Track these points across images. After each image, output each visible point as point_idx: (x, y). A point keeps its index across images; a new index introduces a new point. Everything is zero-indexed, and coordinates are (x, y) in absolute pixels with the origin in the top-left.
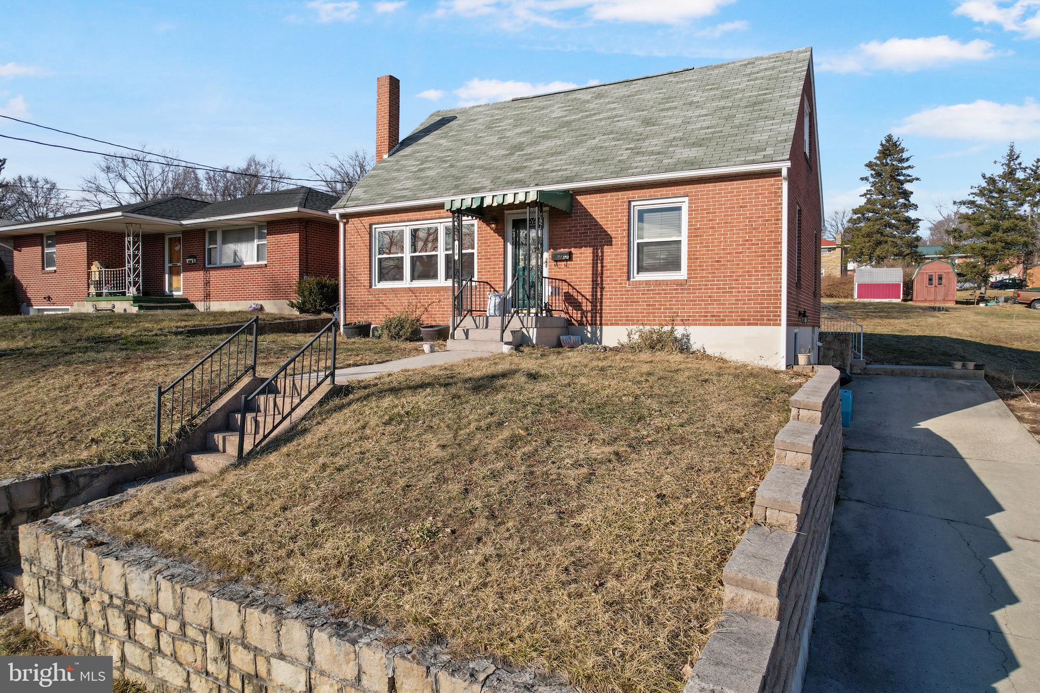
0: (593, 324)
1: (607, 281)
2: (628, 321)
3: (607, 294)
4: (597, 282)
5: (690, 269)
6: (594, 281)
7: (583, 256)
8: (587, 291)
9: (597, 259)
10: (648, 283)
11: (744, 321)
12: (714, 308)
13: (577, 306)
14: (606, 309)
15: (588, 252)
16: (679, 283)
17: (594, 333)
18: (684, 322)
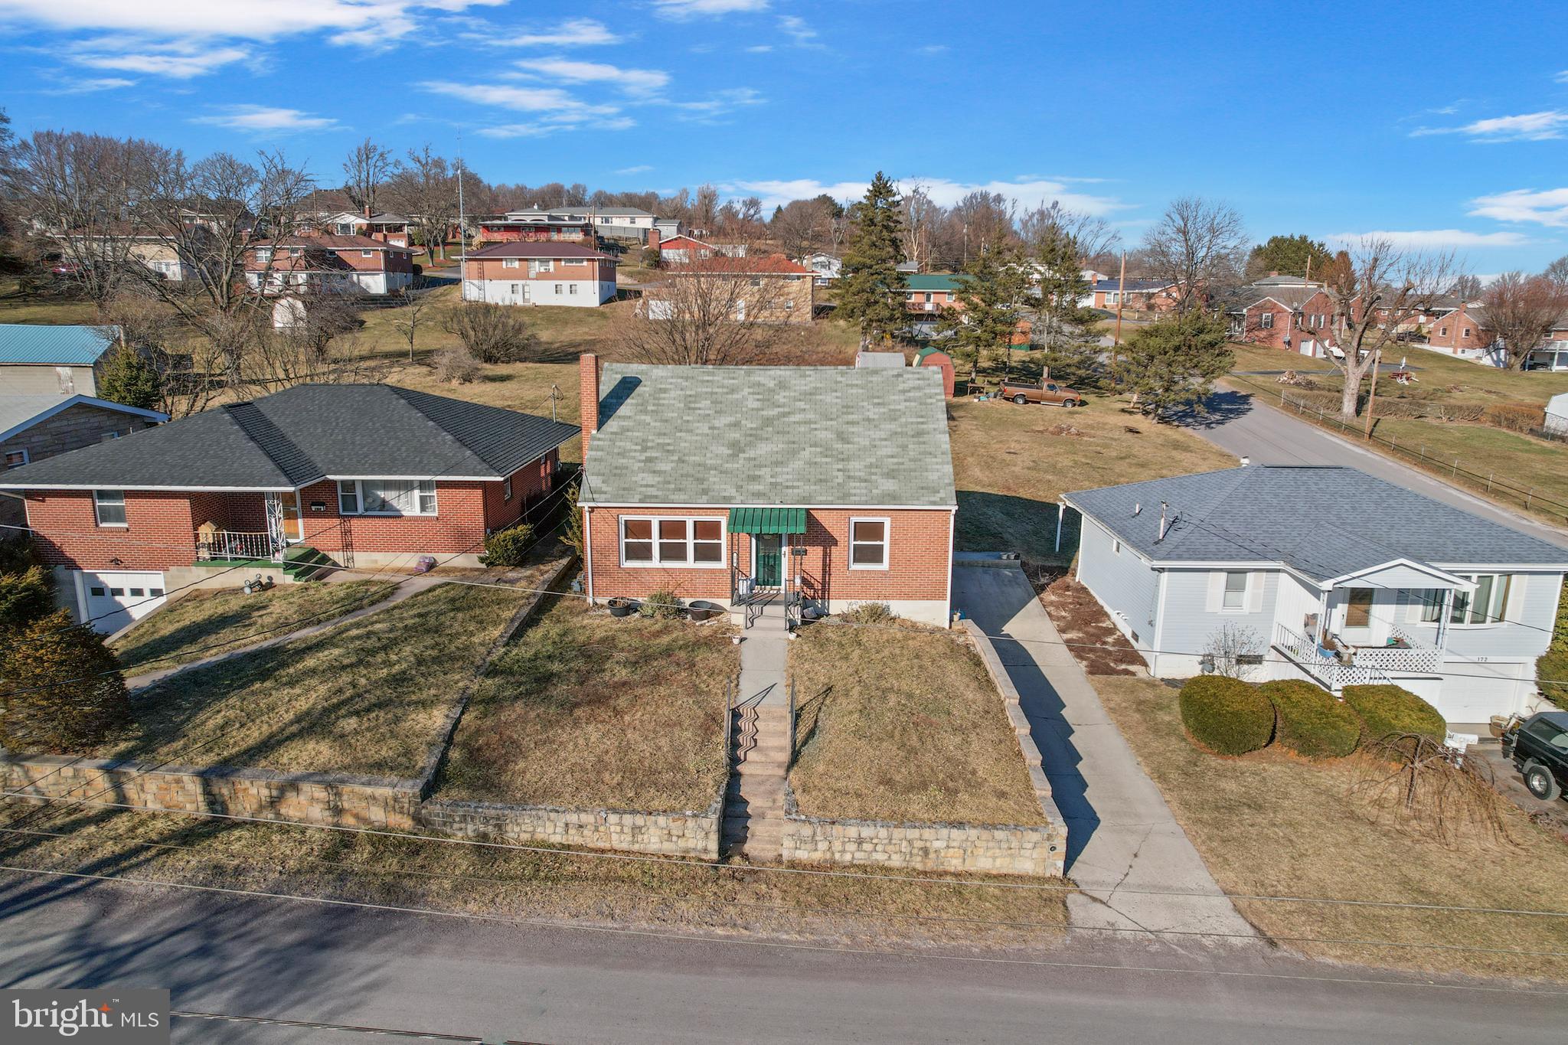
0: (823, 598)
1: (833, 570)
2: (848, 596)
3: (833, 579)
4: (826, 569)
5: (891, 565)
6: (824, 570)
7: (815, 553)
8: (818, 576)
9: (826, 556)
10: (862, 571)
11: (925, 597)
12: (906, 590)
13: (810, 586)
14: (832, 589)
15: (819, 550)
16: (882, 572)
17: (823, 604)
18: (886, 598)
